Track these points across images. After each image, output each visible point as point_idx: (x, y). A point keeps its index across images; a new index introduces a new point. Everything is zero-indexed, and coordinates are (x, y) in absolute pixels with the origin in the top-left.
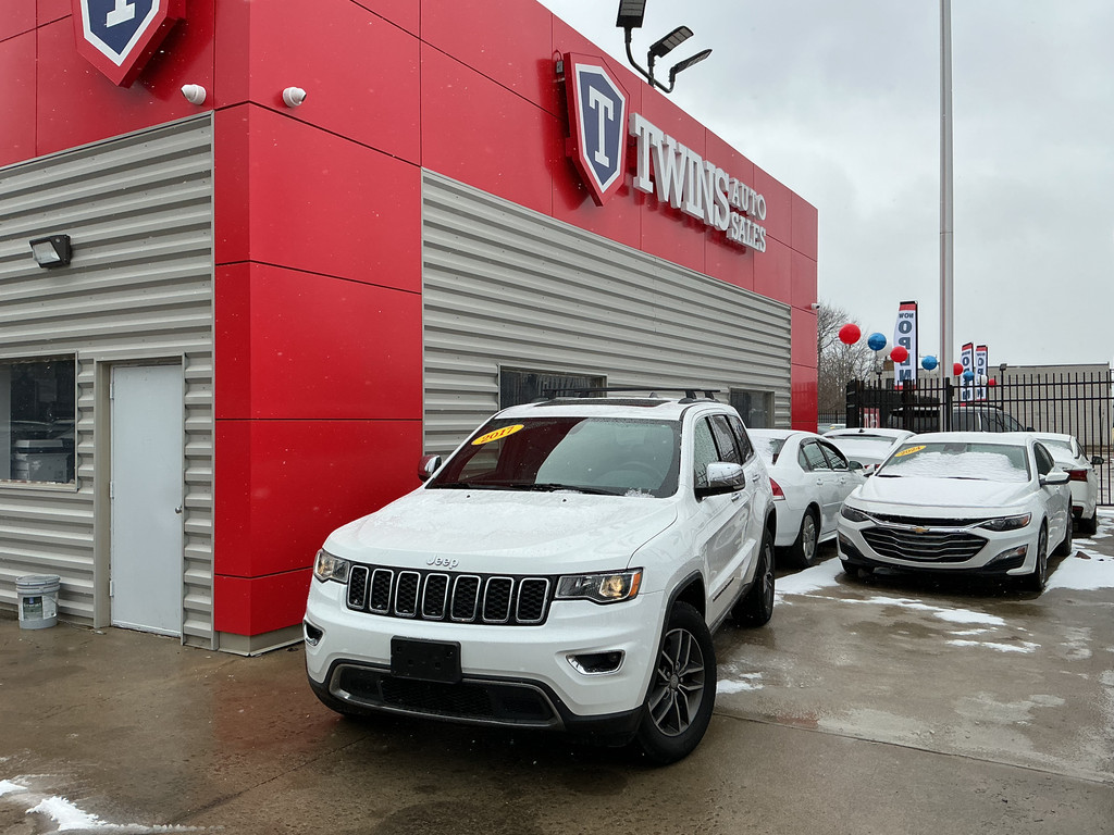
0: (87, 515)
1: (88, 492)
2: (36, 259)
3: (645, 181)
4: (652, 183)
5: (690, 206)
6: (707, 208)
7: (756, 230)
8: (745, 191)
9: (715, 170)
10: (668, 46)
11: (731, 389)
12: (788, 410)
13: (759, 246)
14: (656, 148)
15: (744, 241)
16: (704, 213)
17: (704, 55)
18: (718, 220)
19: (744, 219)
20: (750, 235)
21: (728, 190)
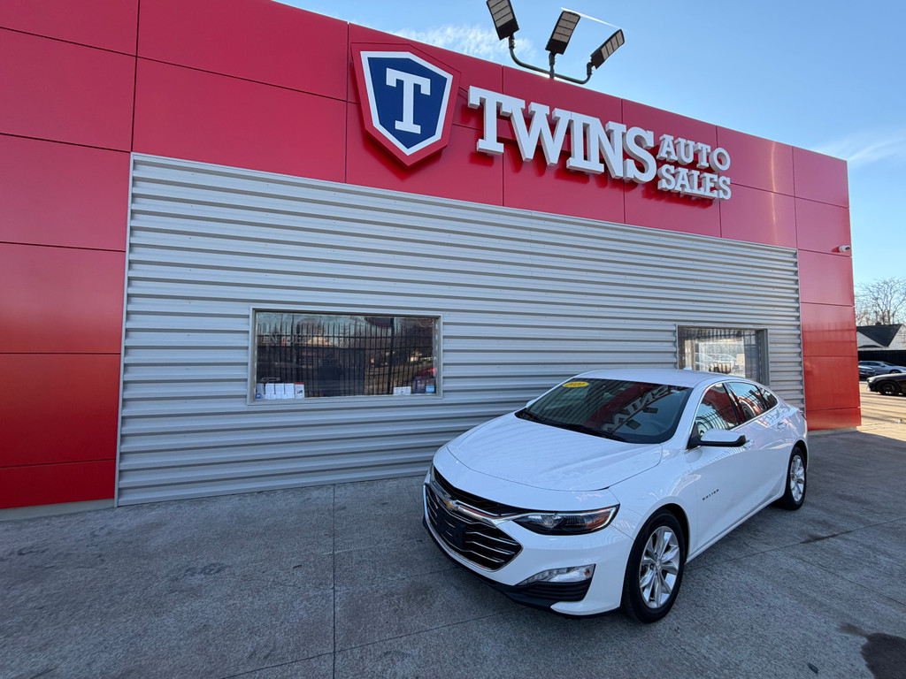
3: (490, 143)
4: (503, 145)
5: (576, 162)
6: (609, 161)
7: (711, 179)
8: (686, 146)
9: (627, 130)
10: (561, 40)
11: (679, 327)
12: (796, 346)
13: (718, 194)
14: (512, 114)
15: (688, 190)
16: (606, 168)
17: (616, 39)
18: (632, 172)
19: (687, 170)
20: (700, 185)
21: (653, 146)
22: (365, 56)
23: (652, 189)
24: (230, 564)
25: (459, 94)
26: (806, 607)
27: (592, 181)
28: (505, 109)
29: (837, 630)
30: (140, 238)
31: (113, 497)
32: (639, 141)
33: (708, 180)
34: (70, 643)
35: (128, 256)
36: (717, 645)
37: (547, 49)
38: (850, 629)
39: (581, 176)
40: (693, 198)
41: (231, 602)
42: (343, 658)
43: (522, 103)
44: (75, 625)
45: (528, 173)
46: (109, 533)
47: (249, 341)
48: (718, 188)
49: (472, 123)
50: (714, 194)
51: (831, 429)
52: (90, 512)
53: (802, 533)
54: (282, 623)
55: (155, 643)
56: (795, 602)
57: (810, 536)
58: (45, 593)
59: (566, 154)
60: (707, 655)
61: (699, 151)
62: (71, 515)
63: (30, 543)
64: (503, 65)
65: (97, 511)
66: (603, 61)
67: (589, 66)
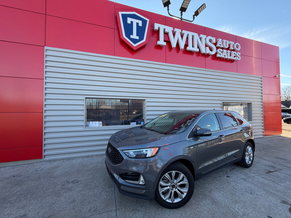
3: (161, 42)
4: (166, 43)
5: (189, 48)
6: (201, 48)
7: (234, 53)
8: (226, 42)
9: (207, 37)
10: (185, 7)
11: (223, 102)
12: (261, 108)
13: (236, 58)
14: (169, 32)
15: (226, 57)
16: (200, 50)
17: (203, 6)
18: (208, 51)
19: (226, 50)
20: (230, 55)
21: (215, 42)
22: (120, 13)
23: (215, 57)
24: (81, 180)
25: (151, 26)
26: (269, 195)
27: (195, 55)
28: (166, 31)
29: (280, 203)
30: (48, 75)
31: (42, 158)
32: (210, 41)
33: (233, 54)
34: (31, 206)
35: (45, 81)
36: (241, 207)
37: (180, 10)
38: (284, 202)
39: (191, 53)
40: (228, 60)
41: (82, 193)
42: (119, 211)
43: (172, 29)
44: (32, 200)
45: (174, 52)
46: (41, 170)
47: (84, 108)
48: (236, 56)
49: (156, 35)
50: (235, 58)
51: (272, 135)
52: (35, 163)
53: (265, 170)
54: (99, 200)
55: (58, 206)
56: (265, 193)
57: (268, 171)
58: (22, 189)
59: (186, 45)
60: (238, 211)
61: (230, 44)
62: (29, 164)
63: (17, 173)
64: (165, 16)
65: (37, 162)
66: (198, 14)
67: (194, 16)
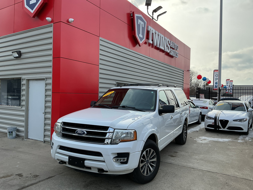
0: (23, 113)
1: (24, 108)
2: (13, 56)
3: (151, 41)
5: (161, 47)
6: (165, 47)
7: (176, 53)
8: (174, 44)
9: (167, 39)
13: (177, 56)
15: (173, 55)
17: (165, 12)
18: (167, 50)
19: (173, 50)
27: (159, 50)
28: (153, 32)
32: (168, 42)
37: (153, 11)
